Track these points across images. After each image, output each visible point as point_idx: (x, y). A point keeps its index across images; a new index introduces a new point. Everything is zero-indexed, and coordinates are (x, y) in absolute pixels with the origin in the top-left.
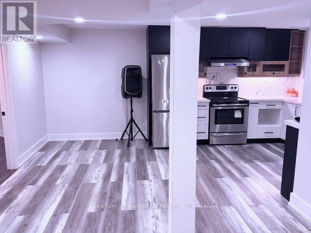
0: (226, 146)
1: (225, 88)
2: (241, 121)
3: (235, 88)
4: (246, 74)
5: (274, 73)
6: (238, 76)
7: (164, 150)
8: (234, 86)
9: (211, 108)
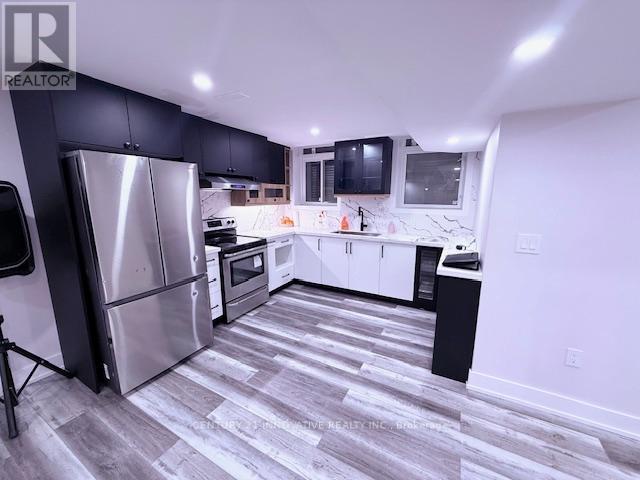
0: (251, 314)
1: (219, 223)
2: (262, 270)
3: (233, 222)
4: (248, 201)
5: (275, 200)
6: (232, 205)
7: (155, 384)
8: (231, 220)
9: (224, 261)
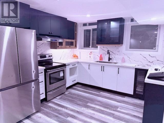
1: (45, 57)
2: (64, 78)
3: (51, 56)
4: (58, 47)
5: (70, 47)
6: (51, 49)
8: (50, 55)
9: (46, 73)
